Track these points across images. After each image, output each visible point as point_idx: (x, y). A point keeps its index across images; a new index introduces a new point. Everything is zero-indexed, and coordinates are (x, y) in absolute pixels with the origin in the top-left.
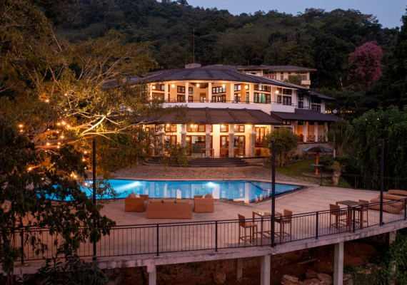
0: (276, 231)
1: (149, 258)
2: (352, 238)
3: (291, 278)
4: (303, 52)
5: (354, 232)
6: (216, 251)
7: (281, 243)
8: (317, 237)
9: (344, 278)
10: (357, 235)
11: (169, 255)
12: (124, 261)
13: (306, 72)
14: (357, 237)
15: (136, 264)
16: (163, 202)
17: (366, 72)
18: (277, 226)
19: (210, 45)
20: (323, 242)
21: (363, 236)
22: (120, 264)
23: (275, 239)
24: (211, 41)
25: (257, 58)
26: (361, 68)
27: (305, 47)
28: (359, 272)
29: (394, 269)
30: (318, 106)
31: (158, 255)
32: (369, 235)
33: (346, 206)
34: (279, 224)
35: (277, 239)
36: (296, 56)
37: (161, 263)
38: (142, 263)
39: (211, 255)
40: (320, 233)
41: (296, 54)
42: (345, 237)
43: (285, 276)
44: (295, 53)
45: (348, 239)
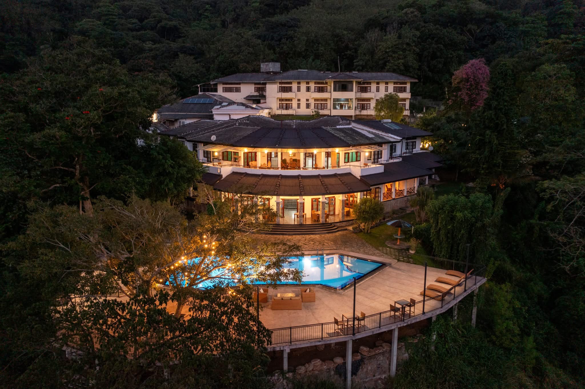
0: (355, 324)
1: (287, 345)
2: (402, 325)
3: (365, 349)
4: (404, 50)
5: (404, 321)
6: (322, 339)
7: (358, 332)
8: (380, 327)
9: (398, 346)
10: (405, 323)
11: (297, 343)
12: (274, 348)
13: (406, 83)
14: (405, 325)
15: (280, 349)
16: (282, 299)
17: (470, 96)
18: (356, 322)
19: (291, 33)
20: (384, 329)
21: (409, 323)
22: (272, 349)
23: (355, 330)
24: (291, 26)
25: (349, 52)
26: (464, 92)
27: (408, 44)
28: (409, 341)
29: (434, 337)
30: (413, 142)
31: (291, 343)
32: (413, 322)
33: (401, 306)
34: (357, 321)
35: (356, 331)
36: (396, 55)
37: (293, 348)
38: (283, 348)
39: (320, 342)
40: (382, 324)
41: (397, 52)
42: (397, 325)
43: (362, 347)
44: (394, 52)
45: (399, 326)
